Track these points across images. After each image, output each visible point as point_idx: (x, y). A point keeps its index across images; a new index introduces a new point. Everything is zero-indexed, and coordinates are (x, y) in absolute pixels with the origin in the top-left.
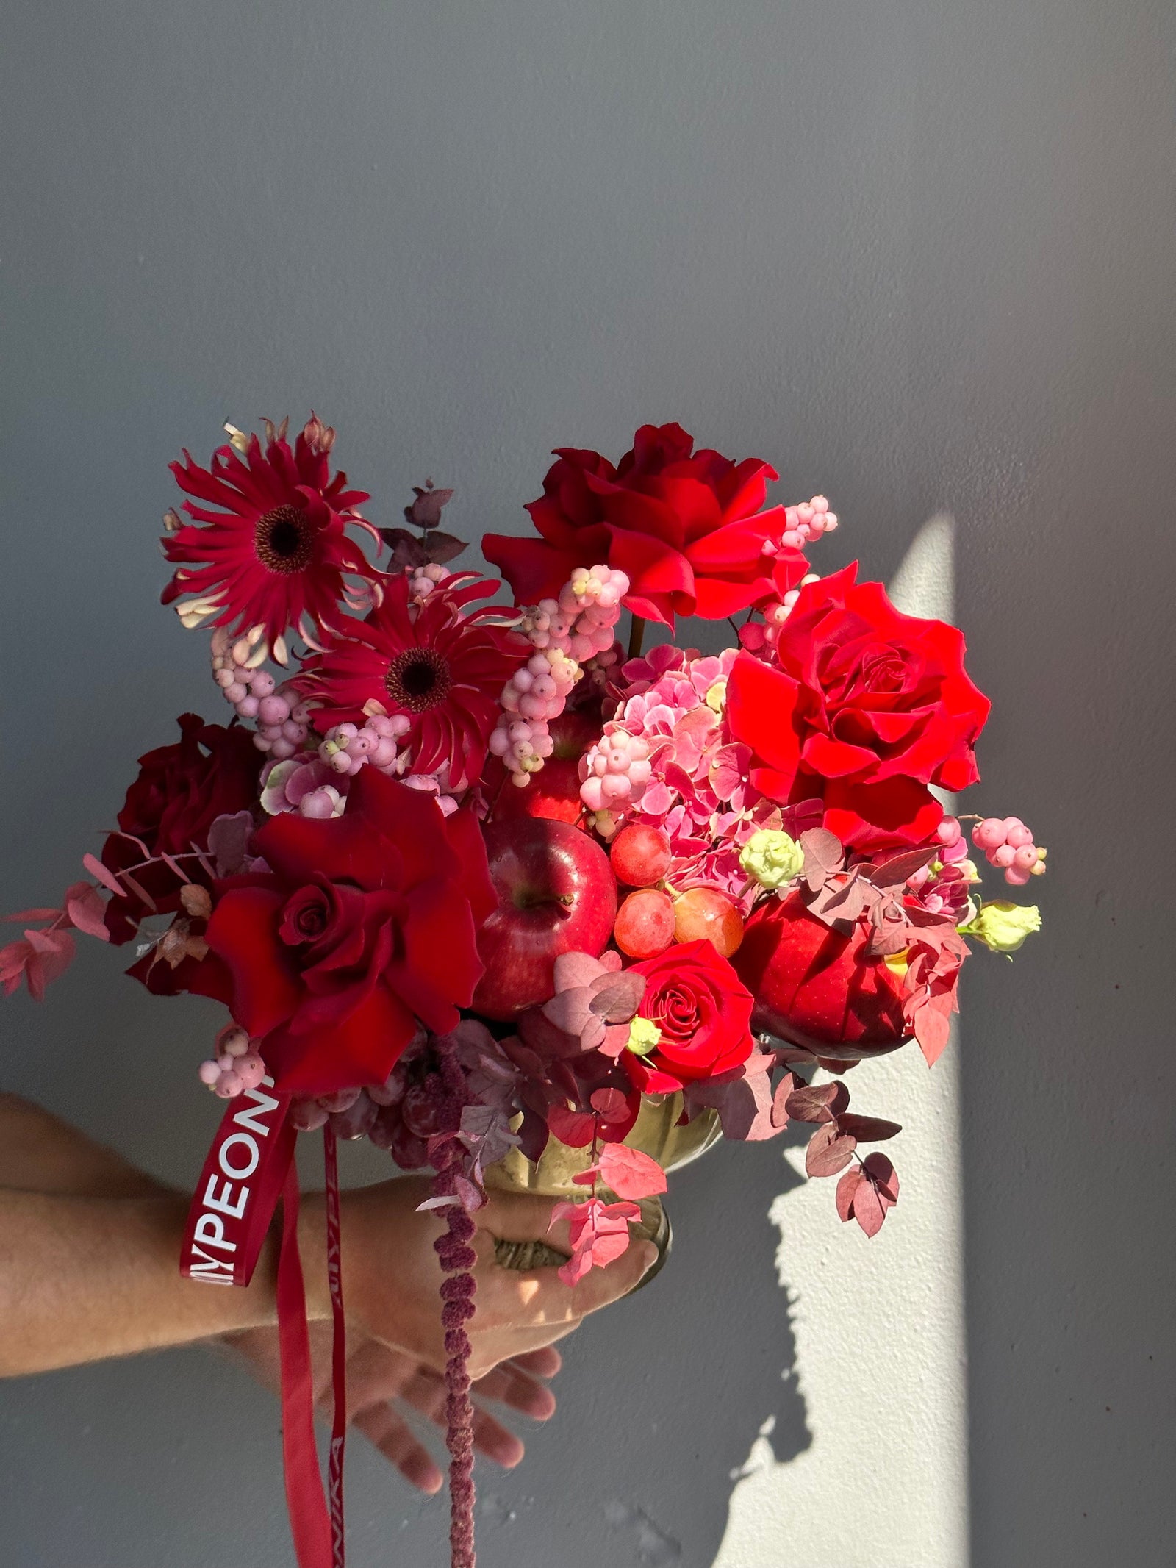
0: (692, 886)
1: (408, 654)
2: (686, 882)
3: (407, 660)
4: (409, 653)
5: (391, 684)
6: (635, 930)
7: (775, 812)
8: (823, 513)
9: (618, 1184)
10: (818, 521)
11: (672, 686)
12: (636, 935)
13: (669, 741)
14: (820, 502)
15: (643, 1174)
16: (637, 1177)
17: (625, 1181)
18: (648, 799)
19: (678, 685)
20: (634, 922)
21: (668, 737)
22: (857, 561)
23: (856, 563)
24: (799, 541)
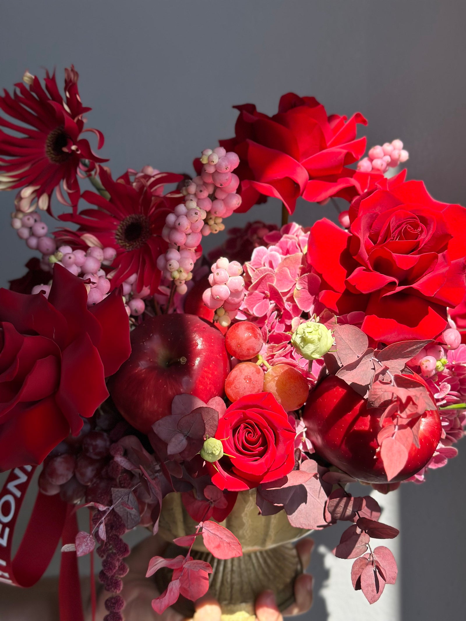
0: (279, 363)
1: (129, 219)
2: (275, 359)
3: (128, 222)
4: (130, 217)
5: (118, 235)
6: (233, 385)
7: (333, 318)
8: (400, 150)
9: (214, 548)
10: (396, 154)
11: (287, 243)
12: (234, 389)
13: (271, 271)
14: (398, 143)
15: (229, 543)
16: (225, 545)
17: (218, 546)
18: (257, 308)
19: (290, 242)
20: (233, 381)
21: (270, 269)
22: (406, 169)
23: (405, 170)
24: (382, 165)
